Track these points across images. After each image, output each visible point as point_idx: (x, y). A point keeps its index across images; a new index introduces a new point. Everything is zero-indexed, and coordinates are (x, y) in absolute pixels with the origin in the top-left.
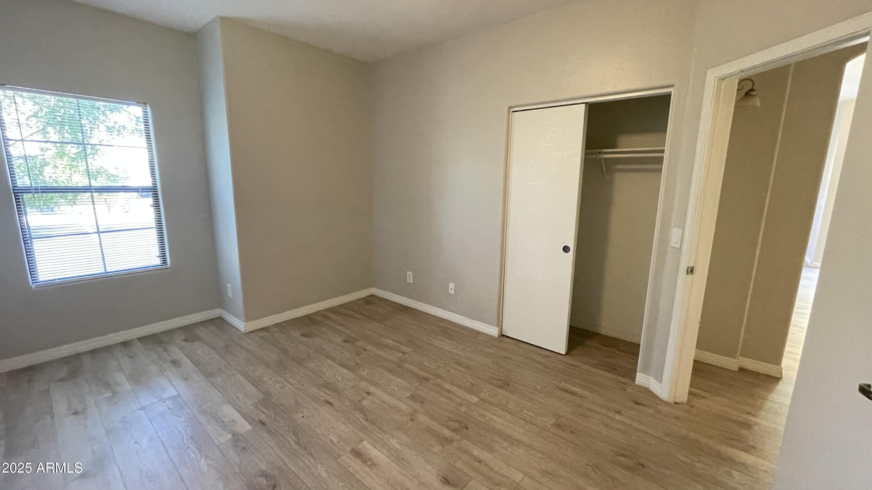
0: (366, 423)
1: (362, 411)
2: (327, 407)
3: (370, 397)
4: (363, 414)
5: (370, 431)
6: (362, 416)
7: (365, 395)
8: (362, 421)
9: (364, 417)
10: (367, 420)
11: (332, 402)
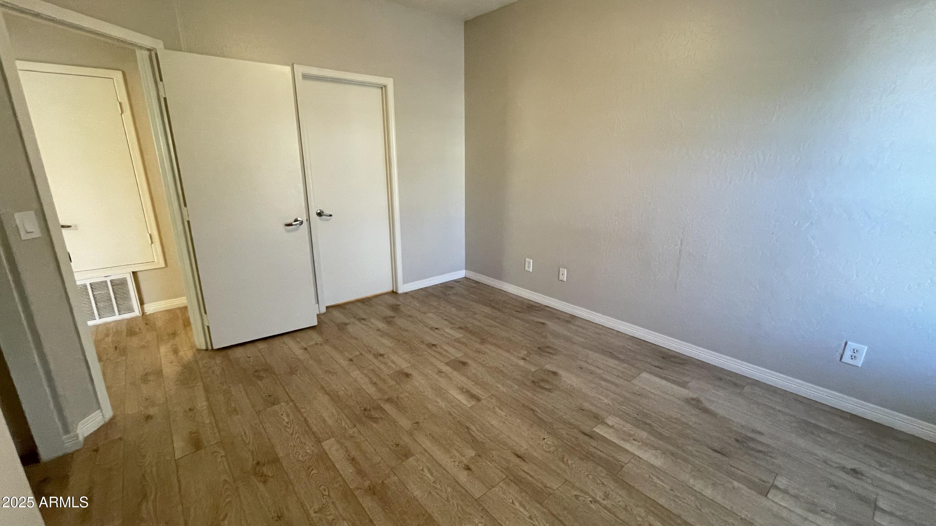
0: (468, 424)
1: (474, 442)
2: (521, 451)
3: (466, 462)
4: (473, 436)
5: (464, 415)
6: (473, 434)
7: (472, 467)
8: (473, 427)
9: (472, 432)
10: (468, 428)
11: (514, 456)
